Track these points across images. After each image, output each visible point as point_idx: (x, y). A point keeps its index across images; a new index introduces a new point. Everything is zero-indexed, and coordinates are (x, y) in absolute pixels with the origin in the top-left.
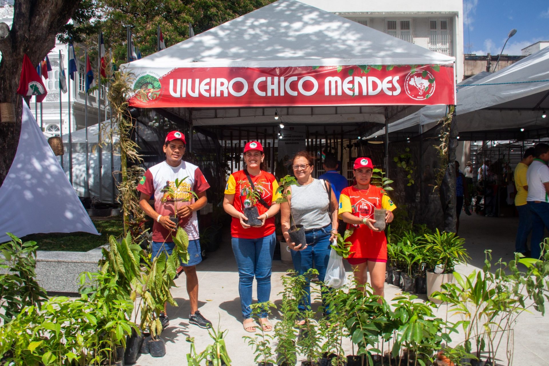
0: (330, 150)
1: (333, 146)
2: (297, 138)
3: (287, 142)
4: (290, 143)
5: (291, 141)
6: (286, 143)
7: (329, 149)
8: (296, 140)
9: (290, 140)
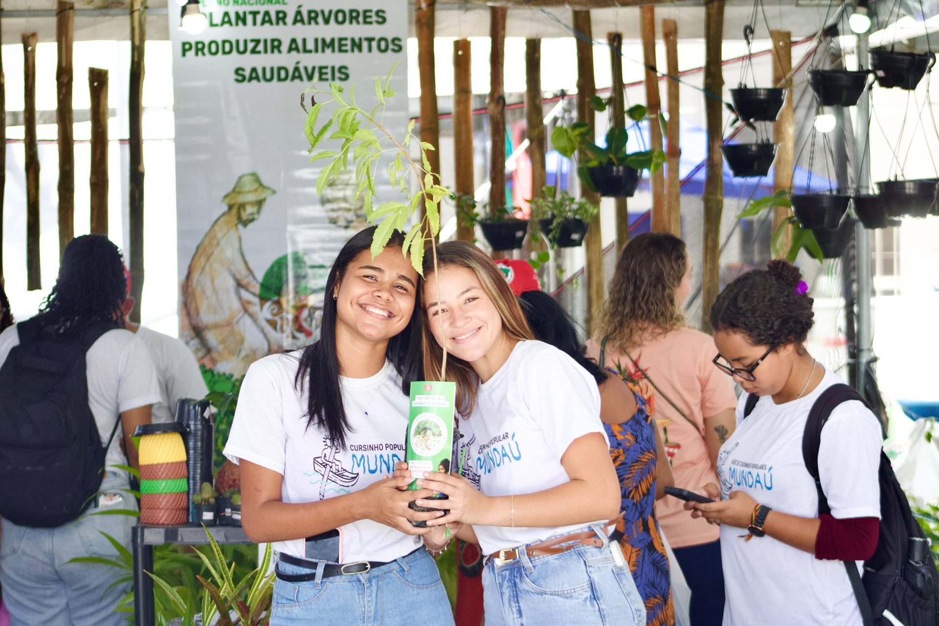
0: (618, 136)
1: (635, 97)
2: (332, 31)
3: (248, 61)
4: (280, 74)
5: (287, 60)
6: (240, 75)
7: (603, 122)
8: (326, 45)
9: (275, 45)
